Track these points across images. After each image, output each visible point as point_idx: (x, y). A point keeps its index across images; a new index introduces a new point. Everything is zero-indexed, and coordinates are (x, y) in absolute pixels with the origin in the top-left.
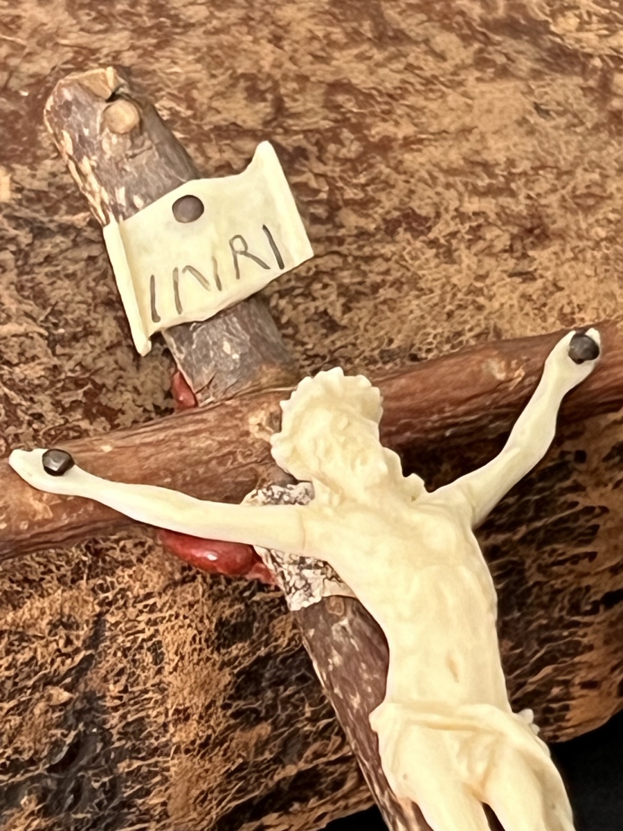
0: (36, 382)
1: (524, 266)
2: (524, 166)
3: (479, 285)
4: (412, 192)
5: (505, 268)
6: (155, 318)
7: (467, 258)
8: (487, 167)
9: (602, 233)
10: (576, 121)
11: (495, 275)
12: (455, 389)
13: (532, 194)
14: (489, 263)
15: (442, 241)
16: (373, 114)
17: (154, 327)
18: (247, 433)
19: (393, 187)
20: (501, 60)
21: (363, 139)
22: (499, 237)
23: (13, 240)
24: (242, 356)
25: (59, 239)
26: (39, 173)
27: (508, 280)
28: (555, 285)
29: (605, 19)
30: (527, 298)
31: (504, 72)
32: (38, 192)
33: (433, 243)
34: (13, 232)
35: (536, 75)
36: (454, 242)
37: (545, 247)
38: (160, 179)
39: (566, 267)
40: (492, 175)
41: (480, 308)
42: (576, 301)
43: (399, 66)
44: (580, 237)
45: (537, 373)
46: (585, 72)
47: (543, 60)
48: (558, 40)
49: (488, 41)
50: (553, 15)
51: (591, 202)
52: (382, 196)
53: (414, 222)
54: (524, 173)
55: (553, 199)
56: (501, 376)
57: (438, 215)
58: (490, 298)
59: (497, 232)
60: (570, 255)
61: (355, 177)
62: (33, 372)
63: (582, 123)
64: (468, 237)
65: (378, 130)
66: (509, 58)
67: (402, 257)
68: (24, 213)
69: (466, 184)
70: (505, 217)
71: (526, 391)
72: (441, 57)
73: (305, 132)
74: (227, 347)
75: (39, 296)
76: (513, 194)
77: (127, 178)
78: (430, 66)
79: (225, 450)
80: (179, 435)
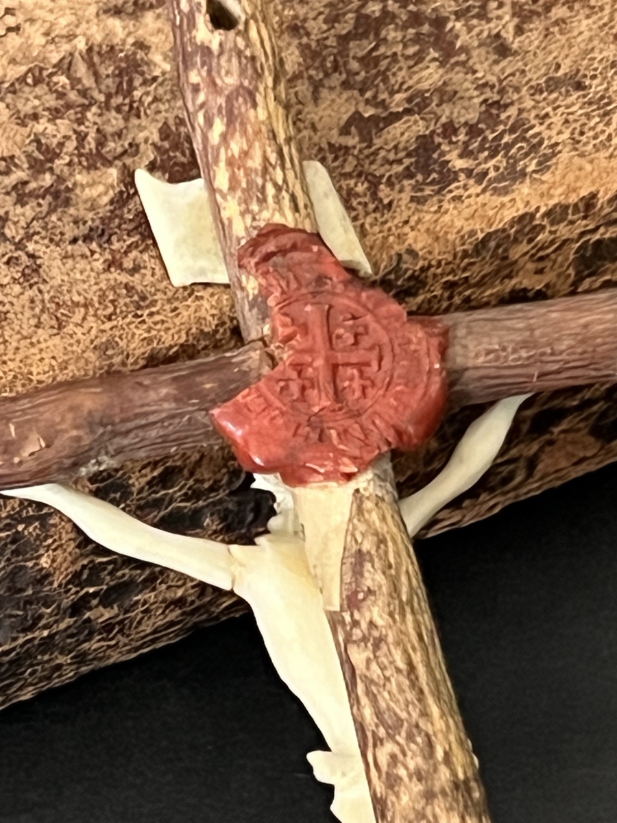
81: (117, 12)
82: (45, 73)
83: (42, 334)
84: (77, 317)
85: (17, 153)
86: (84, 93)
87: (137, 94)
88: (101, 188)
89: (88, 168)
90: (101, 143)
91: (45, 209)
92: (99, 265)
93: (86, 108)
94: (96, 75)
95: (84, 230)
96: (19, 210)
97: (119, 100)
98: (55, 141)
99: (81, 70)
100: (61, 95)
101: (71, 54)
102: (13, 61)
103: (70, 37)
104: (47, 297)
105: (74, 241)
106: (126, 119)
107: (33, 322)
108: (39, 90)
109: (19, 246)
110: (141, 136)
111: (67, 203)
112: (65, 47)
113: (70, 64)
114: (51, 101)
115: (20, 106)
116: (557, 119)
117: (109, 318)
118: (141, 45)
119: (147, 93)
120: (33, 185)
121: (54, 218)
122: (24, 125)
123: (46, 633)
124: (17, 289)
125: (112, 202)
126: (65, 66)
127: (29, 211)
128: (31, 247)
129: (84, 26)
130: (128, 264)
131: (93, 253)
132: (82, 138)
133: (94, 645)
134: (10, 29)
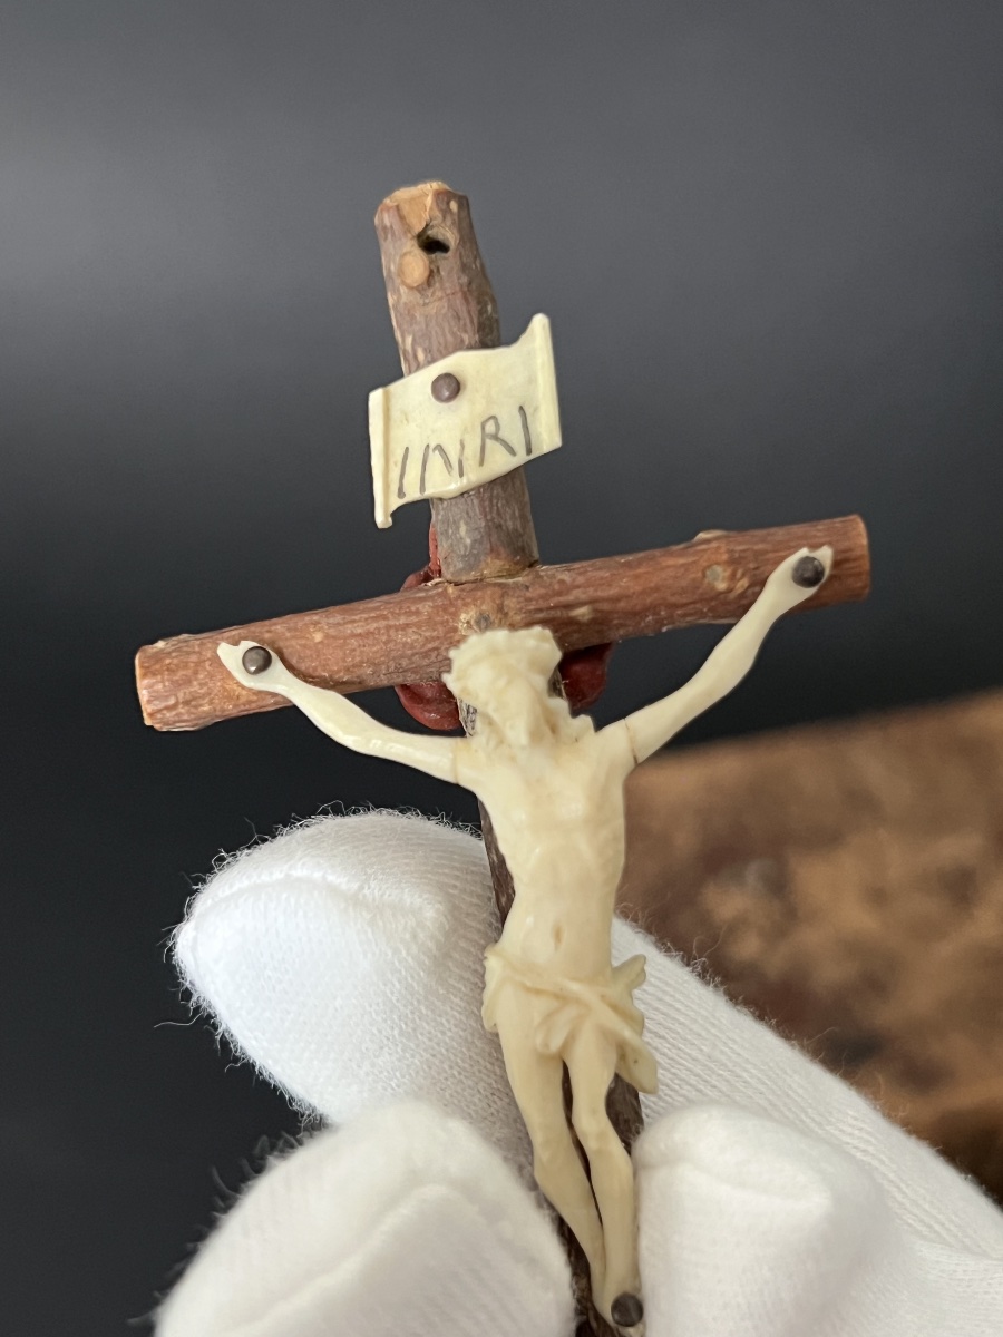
6: (401, 493)
12: (673, 594)
17: (396, 503)
18: (455, 630)
24: (474, 541)
38: (444, 335)
45: (759, 584)
56: (721, 586)
71: (744, 602)
74: (463, 529)
77: (416, 328)
79: (430, 646)
80: (388, 628)
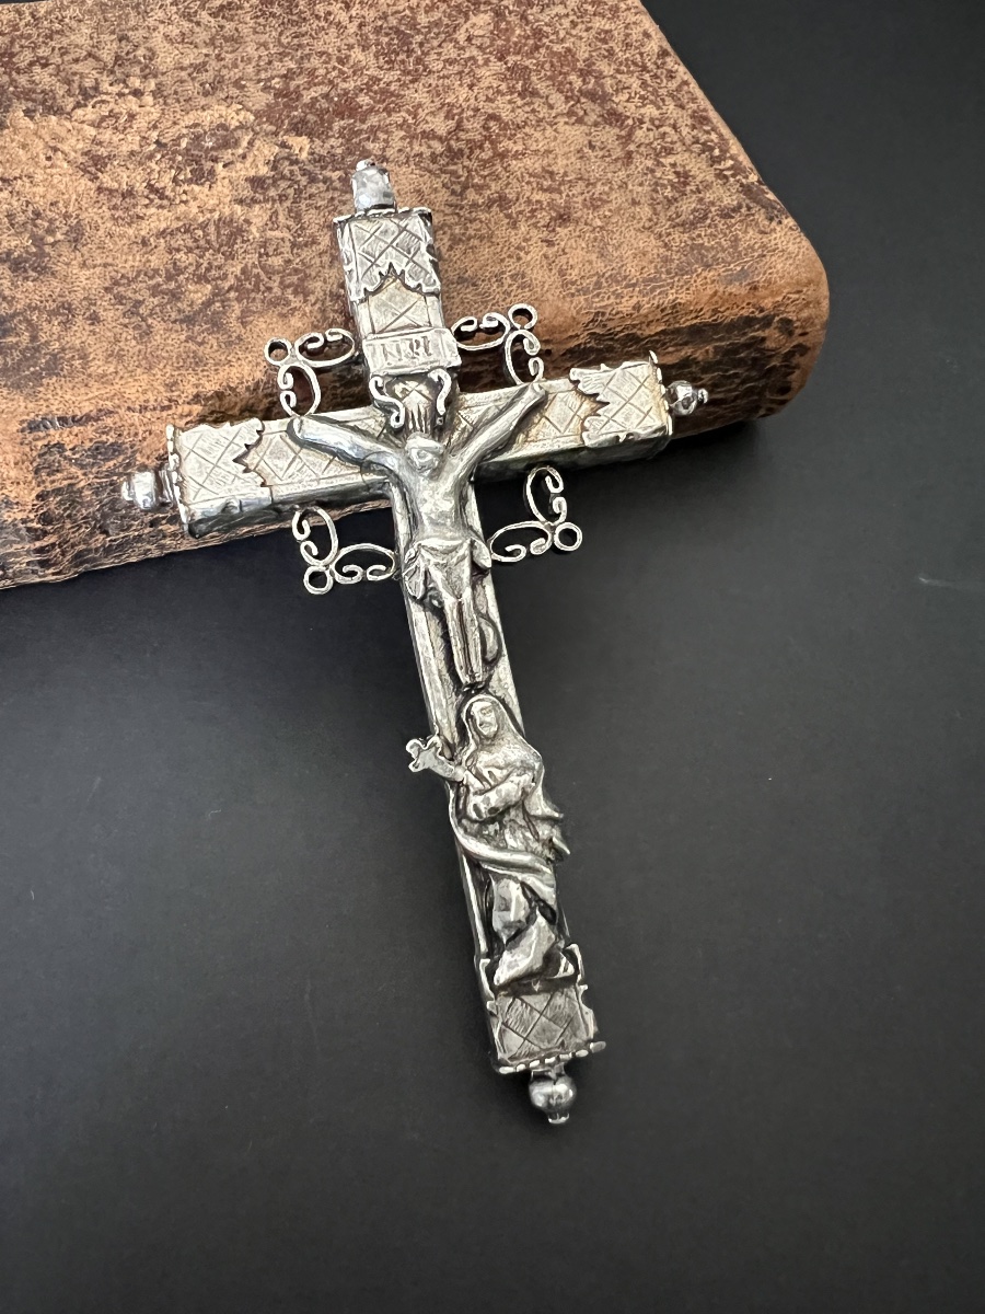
0: (277, 268)
1: (551, 237)
2: (572, 177)
3: (524, 244)
4: (509, 184)
5: (541, 236)
7: (523, 228)
8: (552, 174)
9: (599, 223)
10: (607, 154)
11: (534, 240)
13: (570, 193)
14: (534, 232)
15: (514, 215)
16: (505, 136)
19: (500, 179)
20: (581, 113)
21: (494, 148)
22: (544, 217)
23: (297, 182)
25: (321, 185)
26: (326, 145)
27: (540, 243)
28: (563, 250)
29: (642, 97)
30: (546, 256)
31: (580, 121)
32: (320, 156)
33: (509, 216)
34: (299, 178)
35: (596, 124)
36: (520, 216)
37: (566, 227)
39: (573, 240)
40: (553, 180)
41: (519, 259)
42: (571, 262)
43: (527, 109)
44: (586, 224)
46: (621, 127)
47: (602, 116)
48: (615, 106)
49: (579, 101)
50: (617, 91)
51: (599, 203)
52: (493, 185)
53: (502, 201)
54: (570, 181)
55: (580, 199)
57: (517, 200)
58: (527, 253)
59: (544, 213)
60: (578, 233)
61: (483, 170)
62: (277, 262)
63: (610, 155)
64: (528, 215)
65: (505, 144)
66: (585, 113)
67: (490, 220)
68: (310, 167)
69: (538, 183)
70: (551, 205)
72: (551, 107)
73: (467, 141)
75: (298, 217)
76: (560, 193)
78: (543, 112)
81: (241, 202)
82: (192, 227)
83: (139, 371)
84: (161, 365)
85: (161, 268)
86: (208, 242)
87: (236, 246)
88: (200, 295)
89: (196, 283)
90: (208, 270)
91: (166, 301)
92: (183, 337)
93: (208, 250)
94: (218, 233)
95: (182, 316)
96: (152, 299)
97: (226, 248)
98: (183, 265)
99: (212, 229)
100: (196, 241)
101: (209, 220)
102: (178, 219)
103: (211, 211)
104: (149, 350)
105: (175, 322)
106: (226, 260)
107: (136, 363)
108: (185, 236)
109: (144, 320)
110: (231, 270)
111: (179, 299)
112: (209, 216)
113: (207, 224)
114: (190, 243)
115: (172, 243)
116: (457, 300)
117: (178, 368)
118: (248, 222)
119: (241, 248)
120: (165, 287)
121: (168, 307)
122: (171, 253)
123: (136, 533)
124: (134, 343)
125: (203, 304)
126: (203, 227)
127: (156, 301)
128: (150, 321)
129: (221, 206)
130: (199, 339)
131: (182, 330)
132: (199, 266)
133: (167, 541)
134: (182, 202)
